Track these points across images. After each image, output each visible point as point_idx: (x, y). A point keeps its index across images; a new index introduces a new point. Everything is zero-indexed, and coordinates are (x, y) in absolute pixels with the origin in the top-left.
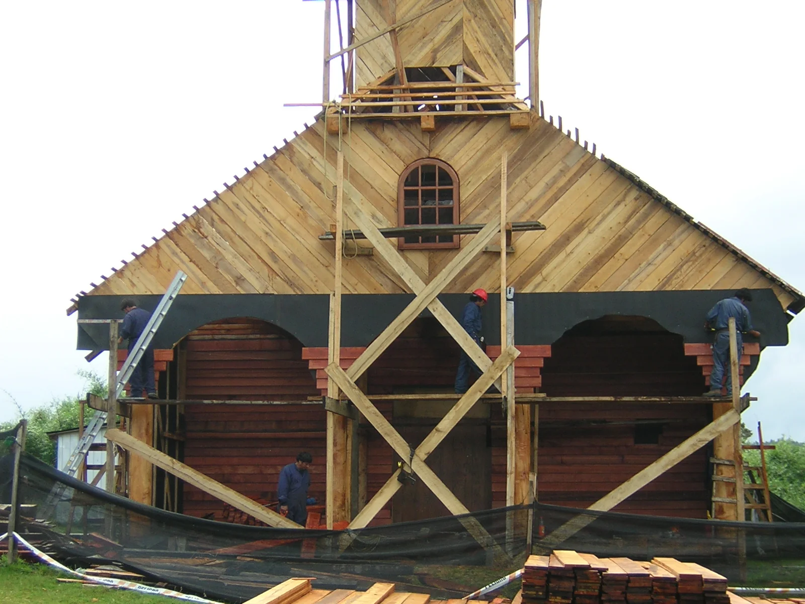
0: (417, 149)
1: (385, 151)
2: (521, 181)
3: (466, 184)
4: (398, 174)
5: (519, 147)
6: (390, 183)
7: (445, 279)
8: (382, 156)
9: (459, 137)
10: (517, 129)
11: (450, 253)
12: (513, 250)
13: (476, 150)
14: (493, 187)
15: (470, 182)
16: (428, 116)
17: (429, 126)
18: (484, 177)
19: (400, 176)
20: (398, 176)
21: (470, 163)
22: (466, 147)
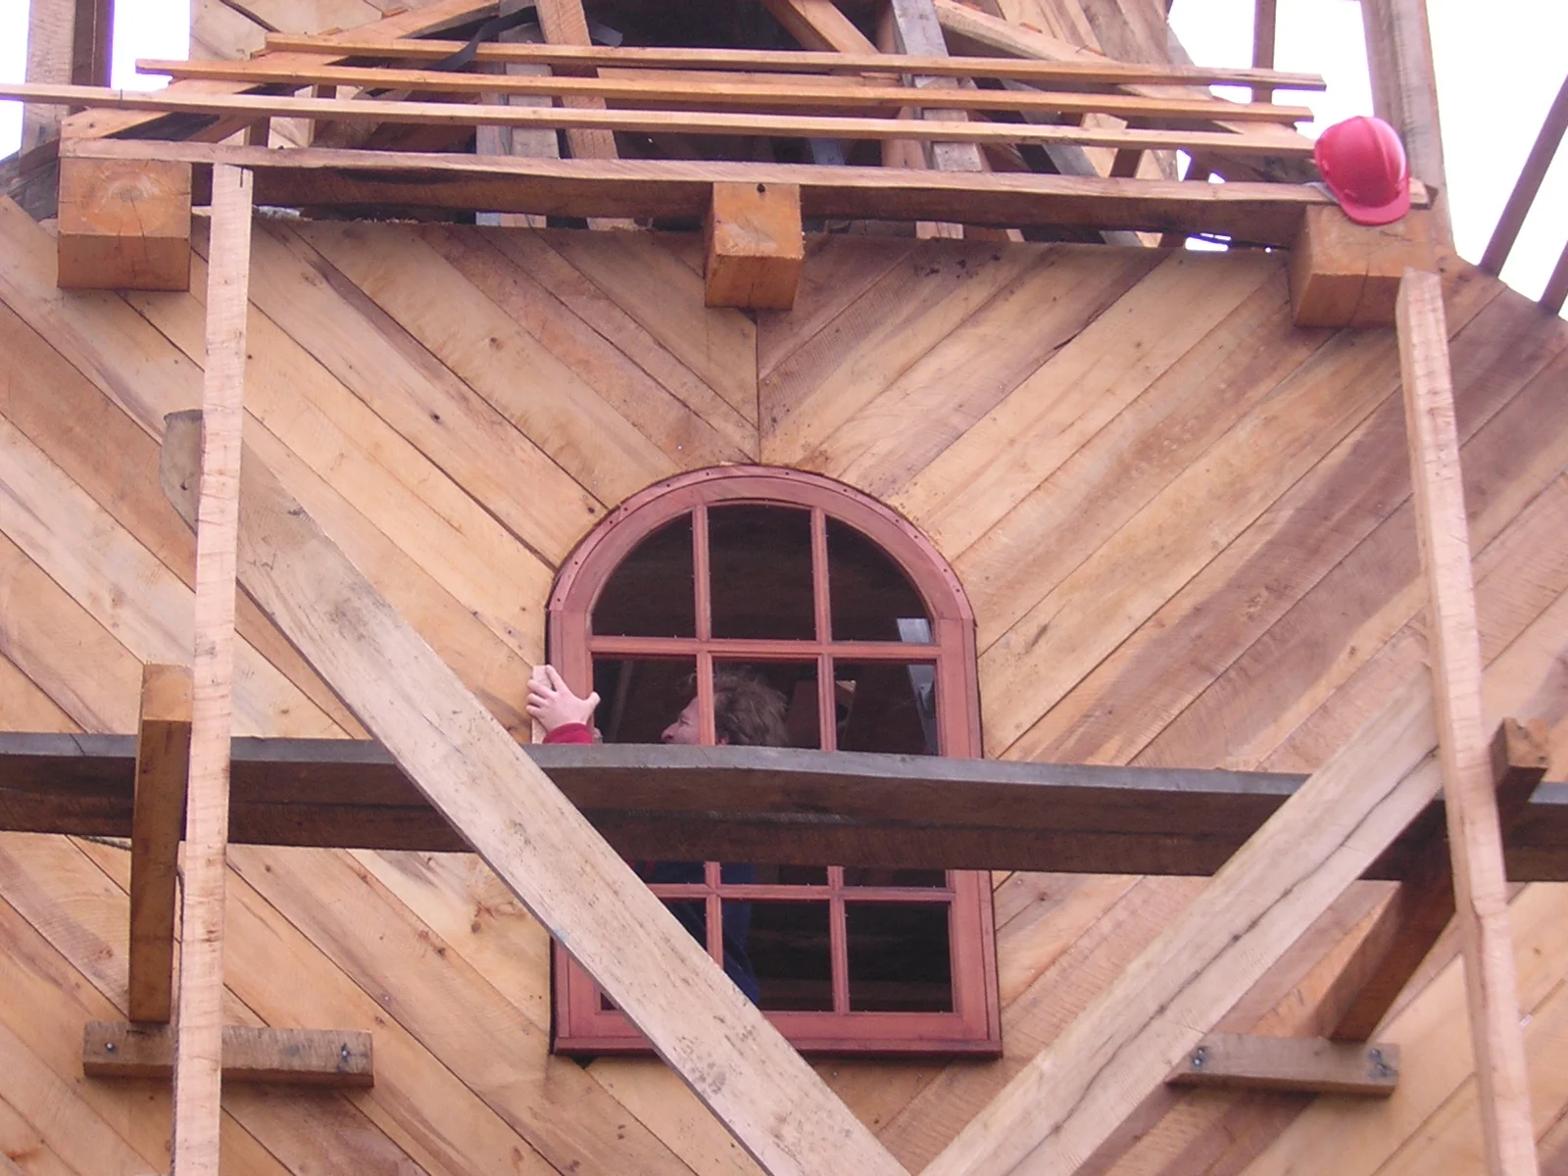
0: (676, 412)
1: (449, 410)
2: (1388, 640)
3: (1018, 640)
4: (548, 564)
5: (1358, 435)
6: (486, 611)
7: (1057, 1129)
8: (433, 440)
9: (953, 354)
10: (1336, 329)
11: (934, 1087)
12: (1385, 1070)
13: (1072, 438)
14: (1207, 669)
15: (1044, 630)
16: (761, 188)
17: (768, 248)
18: (1141, 606)
19: (558, 571)
20: (548, 574)
21: (1036, 519)
22: (1006, 419)
